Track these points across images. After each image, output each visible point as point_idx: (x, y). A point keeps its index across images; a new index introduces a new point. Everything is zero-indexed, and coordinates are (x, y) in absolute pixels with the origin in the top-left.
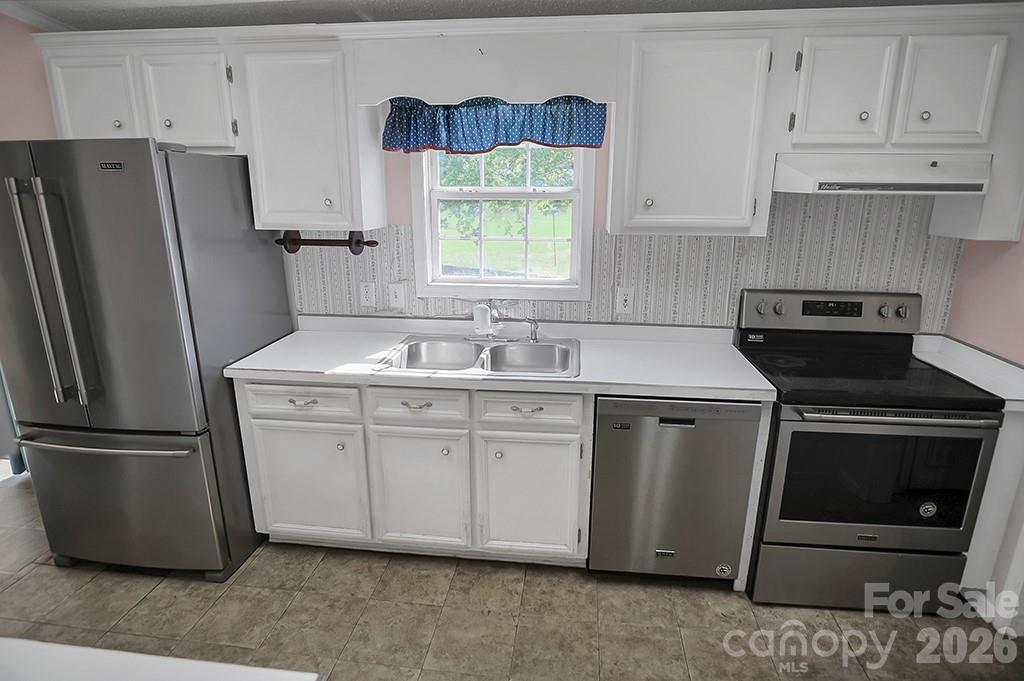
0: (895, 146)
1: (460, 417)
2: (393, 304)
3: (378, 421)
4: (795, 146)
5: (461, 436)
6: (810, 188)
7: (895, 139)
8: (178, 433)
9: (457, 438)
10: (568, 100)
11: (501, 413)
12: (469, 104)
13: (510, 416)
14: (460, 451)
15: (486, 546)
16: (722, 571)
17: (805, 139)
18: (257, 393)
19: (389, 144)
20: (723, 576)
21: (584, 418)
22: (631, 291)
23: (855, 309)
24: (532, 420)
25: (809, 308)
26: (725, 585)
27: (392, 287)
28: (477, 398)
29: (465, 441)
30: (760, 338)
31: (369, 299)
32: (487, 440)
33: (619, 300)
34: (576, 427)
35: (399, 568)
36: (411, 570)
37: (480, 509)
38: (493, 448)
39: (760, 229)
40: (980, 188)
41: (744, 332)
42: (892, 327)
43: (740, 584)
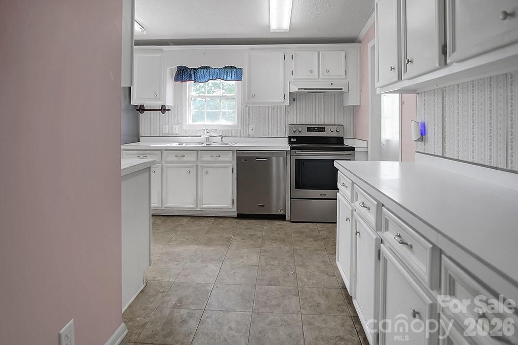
0: (321, 79)
1: (194, 160)
2: (174, 132)
3: (167, 162)
4: (294, 79)
5: (194, 166)
6: (296, 90)
7: (321, 77)
9: (192, 167)
10: (231, 67)
11: (207, 157)
12: (201, 68)
13: (211, 159)
14: (194, 171)
15: (202, 207)
16: (280, 211)
17: (296, 77)
19: (176, 79)
20: (281, 213)
21: (233, 159)
23: (323, 130)
24: (217, 160)
25: (309, 129)
26: (283, 217)
27: (174, 126)
28: (199, 152)
29: (195, 168)
30: (295, 140)
31: (166, 130)
32: (202, 167)
33: (250, 129)
34: (231, 161)
37: (199, 193)
38: (205, 170)
39: (287, 103)
40: (342, 89)
41: (290, 138)
42: (335, 135)
43: (288, 218)
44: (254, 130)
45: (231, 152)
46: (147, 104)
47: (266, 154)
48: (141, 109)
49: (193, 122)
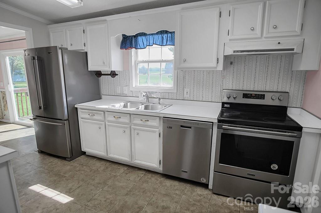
0: (266, 38)
1: (127, 122)
2: (124, 93)
3: (109, 121)
4: (230, 40)
6: (231, 53)
7: (264, 35)
8: (61, 120)
9: (126, 128)
11: (137, 121)
13: (140, 122)
14: (128, 131)
15: (135, 162)
16: (203, 180)
17: (233, 37)
18: (82, 112)
21: (160, 124)
22: (189, 90)
23: (262, 97)
24: (146, 124)
27: (124, 87)
29: (129, 129)
30: (228, 106)
31: (119, 91)
32: (135, 129)
33: (185, 93)
34: (157, 126)
35: (113, 165)
36: (116, 166)
37: (133, 150)
38: (136, 131)
39: (220, 67)
40: (293, 50)
41: (223, 104)
42: (276, 103)
43: (210, 187)
44: (189, 93)
45: (158, 118)
46: (104, 69)
47: (191, 123)
48: (99, 74)
49: (140, 85)
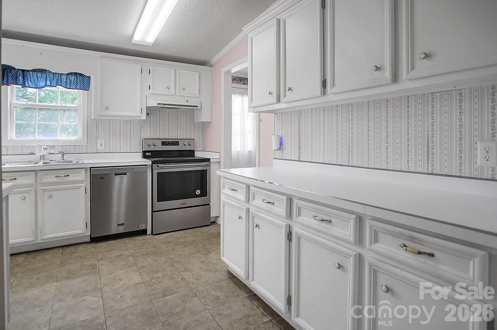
0: (178, 96)
1: (31, 182)
4: (151, 94)
5: (31, 190)
6: (156, 105)
7: (177, 94)
9: (29, 192)
10: (76, 74)
11: (51, 178)
12: (34, 71)
13: (55, 180)
15: (44, 238)
16: (142, 226)
17: (153, 92)
20: (142, 228)
21: (86, 177)
22: (103, 141)
23: (177, 143)
24: (64, 180)
25: (164, 144)
26: (144, 232)
28: (38, 173)
29: (33, 193)
30: (150, 154)
32: (44, 191)
33: (99, 145)
34: (83, 180)
38: (47, 194)
39: (144, 117)
40: (197, 107)
41: (144, 152)
42: (188, 148)
43: (149, 232)
44: (103, 144)
45: (84, 170)
47: (126, 169)
